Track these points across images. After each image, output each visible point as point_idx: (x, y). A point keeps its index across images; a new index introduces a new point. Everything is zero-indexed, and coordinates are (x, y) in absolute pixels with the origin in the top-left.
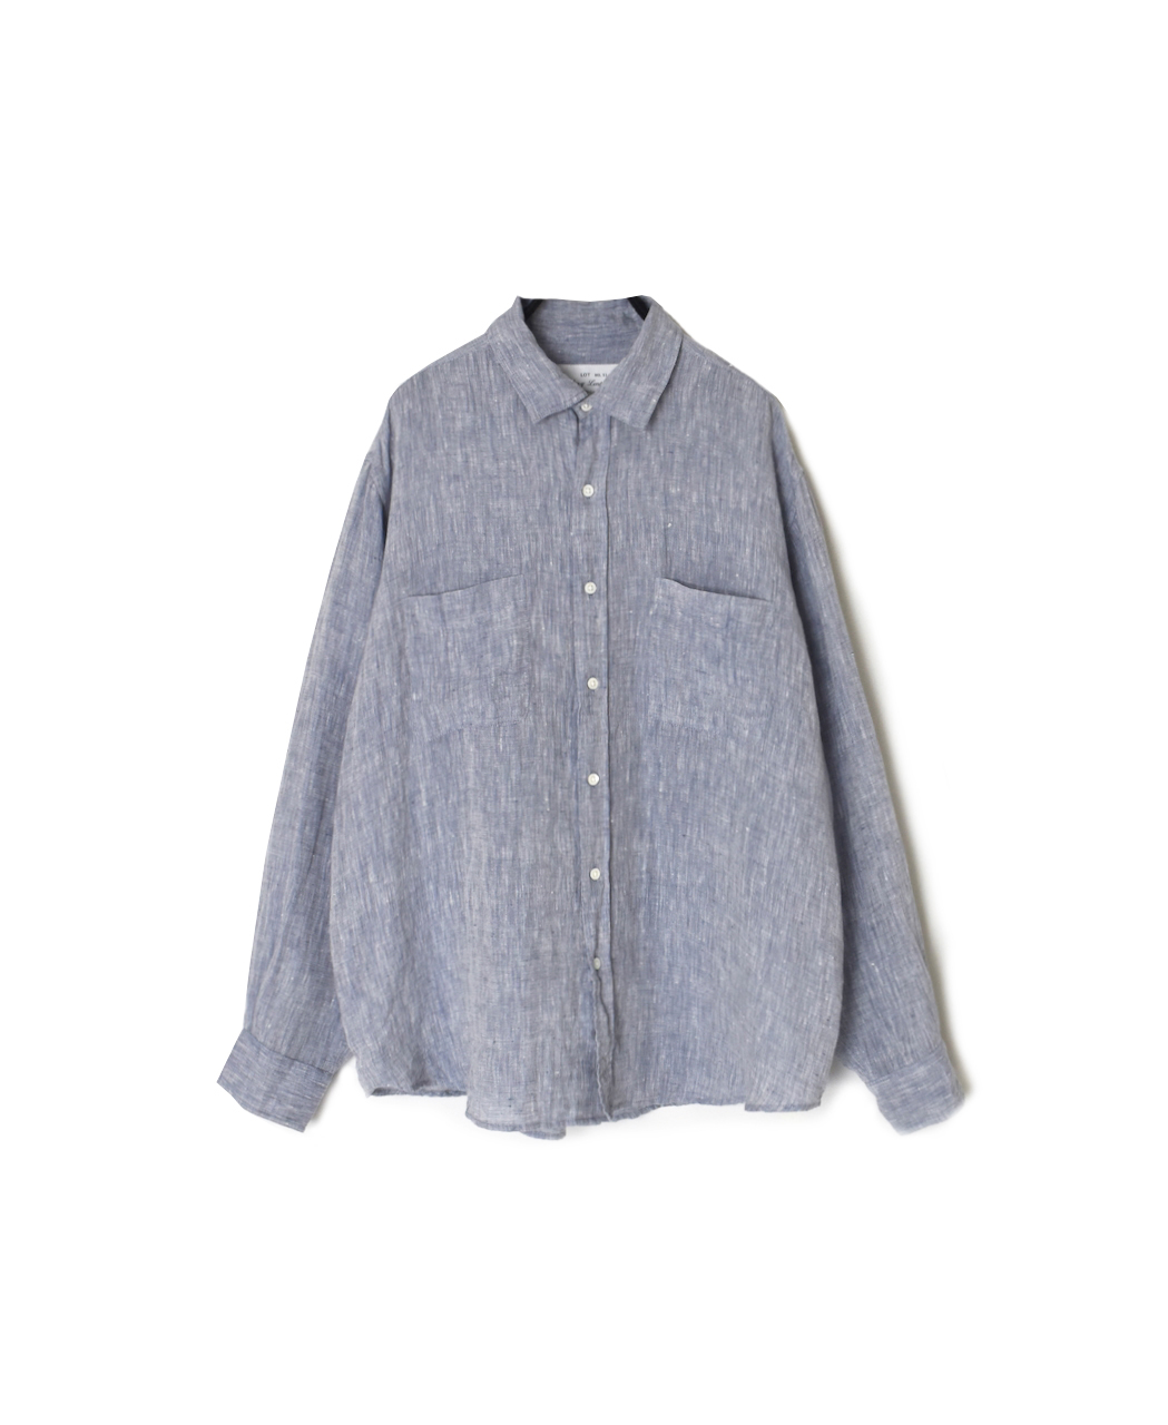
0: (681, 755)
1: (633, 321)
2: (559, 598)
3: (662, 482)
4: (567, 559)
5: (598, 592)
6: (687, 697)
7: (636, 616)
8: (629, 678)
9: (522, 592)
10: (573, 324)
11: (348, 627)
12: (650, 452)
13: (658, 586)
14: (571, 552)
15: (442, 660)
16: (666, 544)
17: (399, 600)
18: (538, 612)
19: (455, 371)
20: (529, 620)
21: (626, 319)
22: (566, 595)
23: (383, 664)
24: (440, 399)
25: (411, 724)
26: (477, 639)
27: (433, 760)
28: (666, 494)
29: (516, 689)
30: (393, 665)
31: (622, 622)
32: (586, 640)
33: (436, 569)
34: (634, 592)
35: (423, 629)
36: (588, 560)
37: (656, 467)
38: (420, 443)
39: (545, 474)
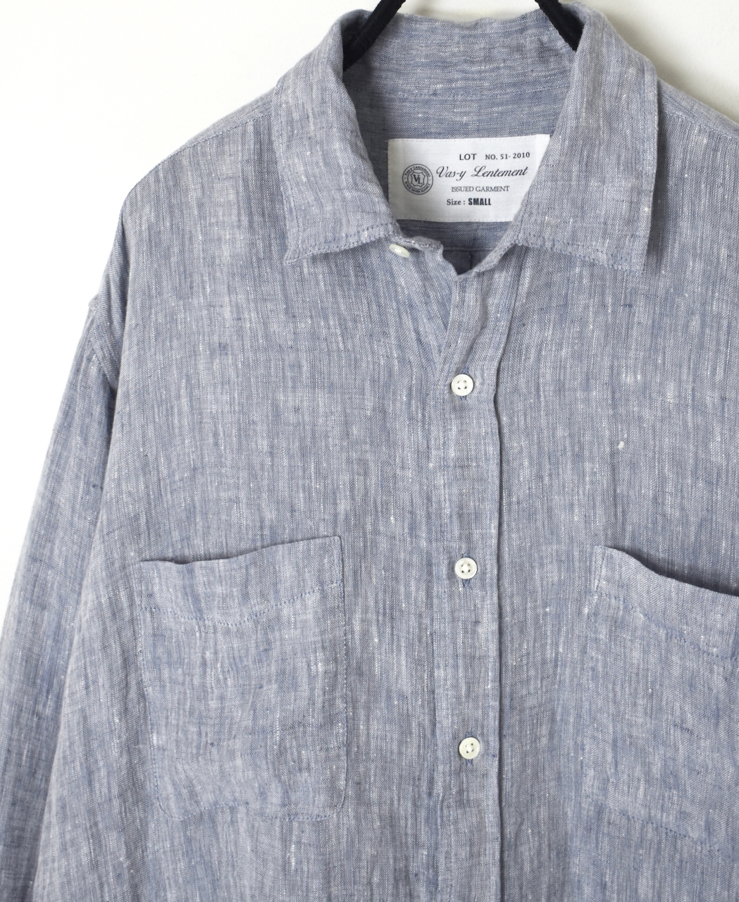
0: (646, 873)
1: (557, 54)
2: (407, 585)
3: (607, 363)
4: (421, 513)
5: (482, 574)
6: (656, 770)
7: (558, 616)
8: (544, 730)
9: (337, 570)
10: (445, 65)
11: (53, 600)
12: (586, 307)
13: (598, 560)
14: (429, 499)
15: (196, 681)
16: (614, 481)
17: (124, 567)
18: (366, 610)
19: (223, 153)
20: (349, 622)
21: (544, 52)
22: (418, 580)
23: (95, 682)
24: (200, 206)
25: (149, 787)
26: (253, 651)
27: (188, 854)
28: (614, 386)
29: (323, 754)
30: (112, 687)
31: (531, 630)
32: (456, 667)
33: (191, 512)
34: (553, 573)
35: (168, 621)
36: (460, 516)
37: (594, 332)
38: (167, 285)
39: (382, 351)
